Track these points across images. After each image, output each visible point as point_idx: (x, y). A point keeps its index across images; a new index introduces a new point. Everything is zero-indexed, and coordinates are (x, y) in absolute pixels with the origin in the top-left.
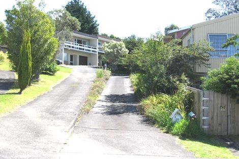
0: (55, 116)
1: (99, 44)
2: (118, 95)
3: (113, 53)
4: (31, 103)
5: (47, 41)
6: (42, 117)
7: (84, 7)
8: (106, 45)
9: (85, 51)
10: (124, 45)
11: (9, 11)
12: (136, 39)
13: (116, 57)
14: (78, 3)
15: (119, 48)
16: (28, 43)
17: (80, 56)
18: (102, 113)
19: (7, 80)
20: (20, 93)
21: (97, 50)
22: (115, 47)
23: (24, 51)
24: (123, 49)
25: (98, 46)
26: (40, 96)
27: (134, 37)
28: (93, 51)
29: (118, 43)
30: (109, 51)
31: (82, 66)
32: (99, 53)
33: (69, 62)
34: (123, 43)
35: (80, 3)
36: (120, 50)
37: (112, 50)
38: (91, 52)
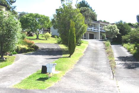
0: (98, 70)
1: (100, 26)
2: (124, 57)
3: (110, 31)
4: (78, 63)
5: (81, 26)
6: (92, 71)
7: (88, 5)
8: (106, 27)
9: (92, 31)
10: (116, 27)
11: (58, 9)
12: (123, 23)
13: (112, 34)
14: (84, 3)
15: (114, 28)
16: (73, 28)
17: (89, 34)
18: (124, 68)
19: (56, 49)
20: (70, 57)
21: (99, 30)
22: (111, 28)
23: (71, 32)
24: (116, 29)
25: (100, 28)
26: (80, 58)
27: (121, 21)
28: (97, 31)
29: (113, 25)
30: (108, 30)
31: (91, 40)
32: (100, 31)
33: (84, 37)
34: (116, 26)
35: (85, 3)
36: (115, 29)
37: (110, 30)
38: (96, 31)
